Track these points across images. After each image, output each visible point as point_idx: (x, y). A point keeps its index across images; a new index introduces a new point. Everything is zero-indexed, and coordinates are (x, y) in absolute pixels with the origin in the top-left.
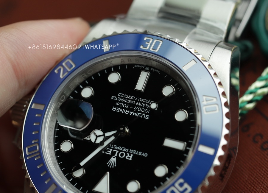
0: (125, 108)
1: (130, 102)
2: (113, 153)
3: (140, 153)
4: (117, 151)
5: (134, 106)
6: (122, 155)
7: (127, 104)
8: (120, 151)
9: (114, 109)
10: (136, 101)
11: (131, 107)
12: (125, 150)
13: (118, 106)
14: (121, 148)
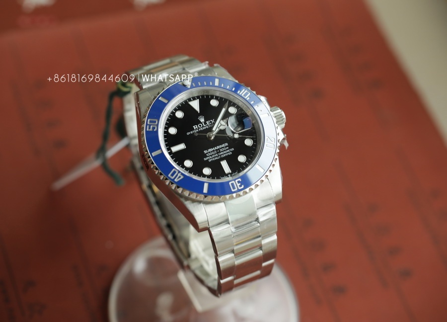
0: (221, 148)
1: (222, 153)
2: (205, 123)
3: (192, 132)
4: (204, 125)
5: (218, 153)
6: (200, 126)
7: (222, 151)
8: (203, 126)
9: (227, 144)
10: (219, 156)
11: (218, 151)
12: (201, 129)
13: (226, 147)
14: (204, 128)
